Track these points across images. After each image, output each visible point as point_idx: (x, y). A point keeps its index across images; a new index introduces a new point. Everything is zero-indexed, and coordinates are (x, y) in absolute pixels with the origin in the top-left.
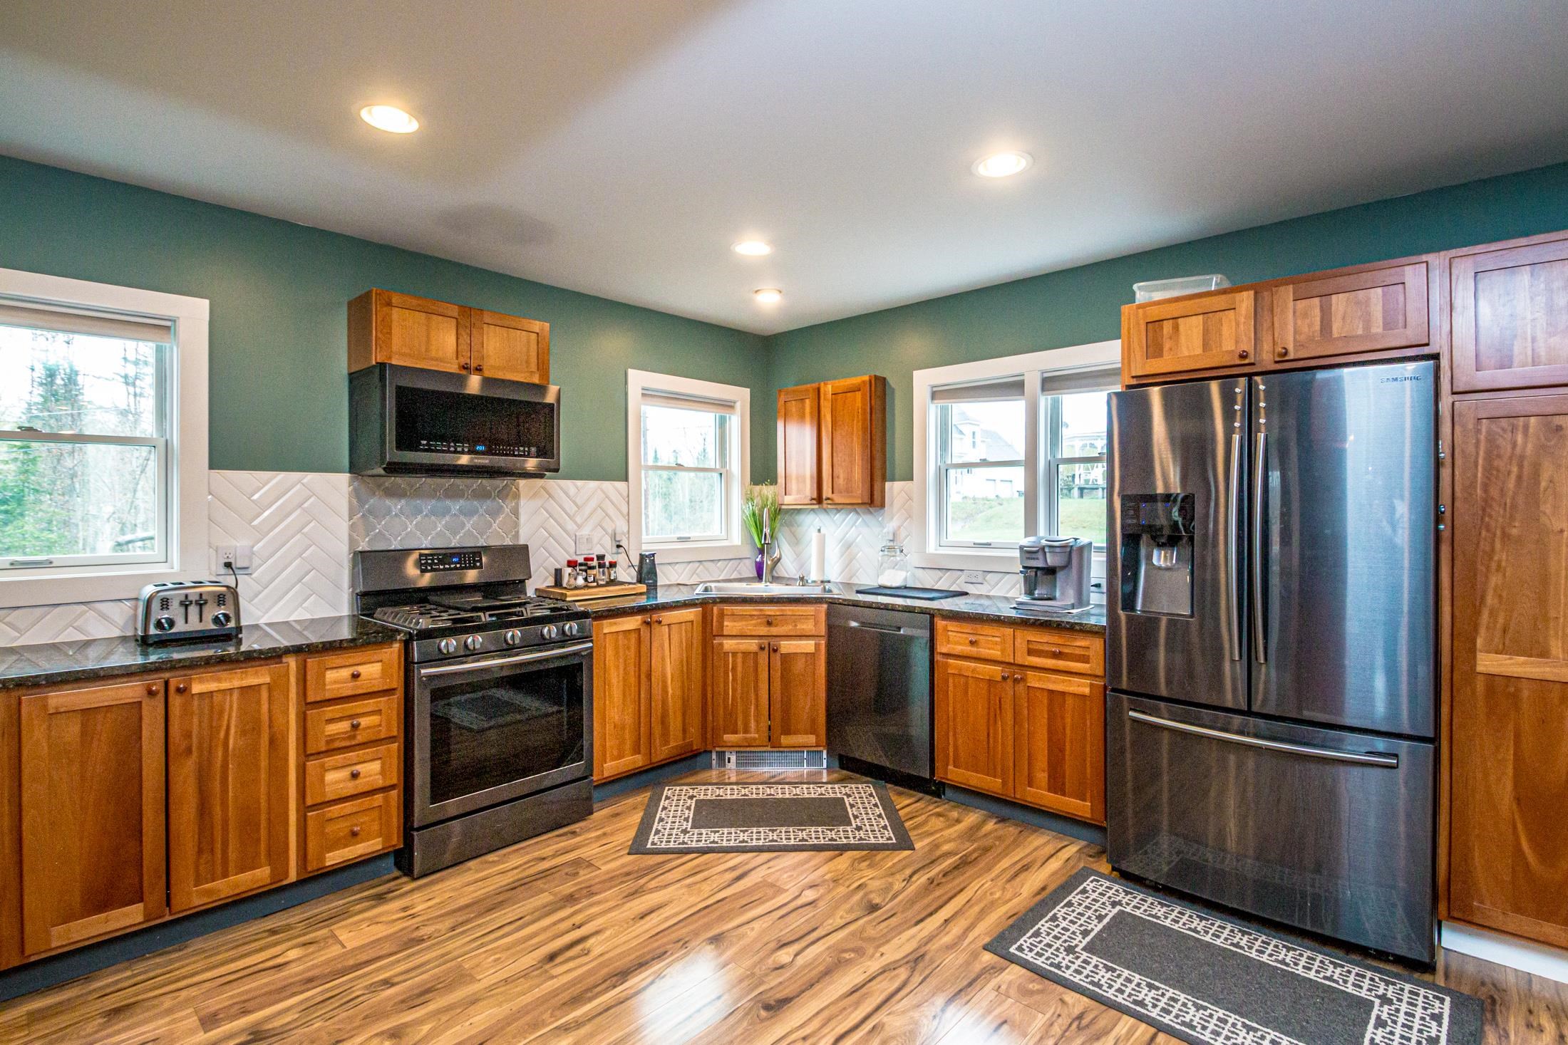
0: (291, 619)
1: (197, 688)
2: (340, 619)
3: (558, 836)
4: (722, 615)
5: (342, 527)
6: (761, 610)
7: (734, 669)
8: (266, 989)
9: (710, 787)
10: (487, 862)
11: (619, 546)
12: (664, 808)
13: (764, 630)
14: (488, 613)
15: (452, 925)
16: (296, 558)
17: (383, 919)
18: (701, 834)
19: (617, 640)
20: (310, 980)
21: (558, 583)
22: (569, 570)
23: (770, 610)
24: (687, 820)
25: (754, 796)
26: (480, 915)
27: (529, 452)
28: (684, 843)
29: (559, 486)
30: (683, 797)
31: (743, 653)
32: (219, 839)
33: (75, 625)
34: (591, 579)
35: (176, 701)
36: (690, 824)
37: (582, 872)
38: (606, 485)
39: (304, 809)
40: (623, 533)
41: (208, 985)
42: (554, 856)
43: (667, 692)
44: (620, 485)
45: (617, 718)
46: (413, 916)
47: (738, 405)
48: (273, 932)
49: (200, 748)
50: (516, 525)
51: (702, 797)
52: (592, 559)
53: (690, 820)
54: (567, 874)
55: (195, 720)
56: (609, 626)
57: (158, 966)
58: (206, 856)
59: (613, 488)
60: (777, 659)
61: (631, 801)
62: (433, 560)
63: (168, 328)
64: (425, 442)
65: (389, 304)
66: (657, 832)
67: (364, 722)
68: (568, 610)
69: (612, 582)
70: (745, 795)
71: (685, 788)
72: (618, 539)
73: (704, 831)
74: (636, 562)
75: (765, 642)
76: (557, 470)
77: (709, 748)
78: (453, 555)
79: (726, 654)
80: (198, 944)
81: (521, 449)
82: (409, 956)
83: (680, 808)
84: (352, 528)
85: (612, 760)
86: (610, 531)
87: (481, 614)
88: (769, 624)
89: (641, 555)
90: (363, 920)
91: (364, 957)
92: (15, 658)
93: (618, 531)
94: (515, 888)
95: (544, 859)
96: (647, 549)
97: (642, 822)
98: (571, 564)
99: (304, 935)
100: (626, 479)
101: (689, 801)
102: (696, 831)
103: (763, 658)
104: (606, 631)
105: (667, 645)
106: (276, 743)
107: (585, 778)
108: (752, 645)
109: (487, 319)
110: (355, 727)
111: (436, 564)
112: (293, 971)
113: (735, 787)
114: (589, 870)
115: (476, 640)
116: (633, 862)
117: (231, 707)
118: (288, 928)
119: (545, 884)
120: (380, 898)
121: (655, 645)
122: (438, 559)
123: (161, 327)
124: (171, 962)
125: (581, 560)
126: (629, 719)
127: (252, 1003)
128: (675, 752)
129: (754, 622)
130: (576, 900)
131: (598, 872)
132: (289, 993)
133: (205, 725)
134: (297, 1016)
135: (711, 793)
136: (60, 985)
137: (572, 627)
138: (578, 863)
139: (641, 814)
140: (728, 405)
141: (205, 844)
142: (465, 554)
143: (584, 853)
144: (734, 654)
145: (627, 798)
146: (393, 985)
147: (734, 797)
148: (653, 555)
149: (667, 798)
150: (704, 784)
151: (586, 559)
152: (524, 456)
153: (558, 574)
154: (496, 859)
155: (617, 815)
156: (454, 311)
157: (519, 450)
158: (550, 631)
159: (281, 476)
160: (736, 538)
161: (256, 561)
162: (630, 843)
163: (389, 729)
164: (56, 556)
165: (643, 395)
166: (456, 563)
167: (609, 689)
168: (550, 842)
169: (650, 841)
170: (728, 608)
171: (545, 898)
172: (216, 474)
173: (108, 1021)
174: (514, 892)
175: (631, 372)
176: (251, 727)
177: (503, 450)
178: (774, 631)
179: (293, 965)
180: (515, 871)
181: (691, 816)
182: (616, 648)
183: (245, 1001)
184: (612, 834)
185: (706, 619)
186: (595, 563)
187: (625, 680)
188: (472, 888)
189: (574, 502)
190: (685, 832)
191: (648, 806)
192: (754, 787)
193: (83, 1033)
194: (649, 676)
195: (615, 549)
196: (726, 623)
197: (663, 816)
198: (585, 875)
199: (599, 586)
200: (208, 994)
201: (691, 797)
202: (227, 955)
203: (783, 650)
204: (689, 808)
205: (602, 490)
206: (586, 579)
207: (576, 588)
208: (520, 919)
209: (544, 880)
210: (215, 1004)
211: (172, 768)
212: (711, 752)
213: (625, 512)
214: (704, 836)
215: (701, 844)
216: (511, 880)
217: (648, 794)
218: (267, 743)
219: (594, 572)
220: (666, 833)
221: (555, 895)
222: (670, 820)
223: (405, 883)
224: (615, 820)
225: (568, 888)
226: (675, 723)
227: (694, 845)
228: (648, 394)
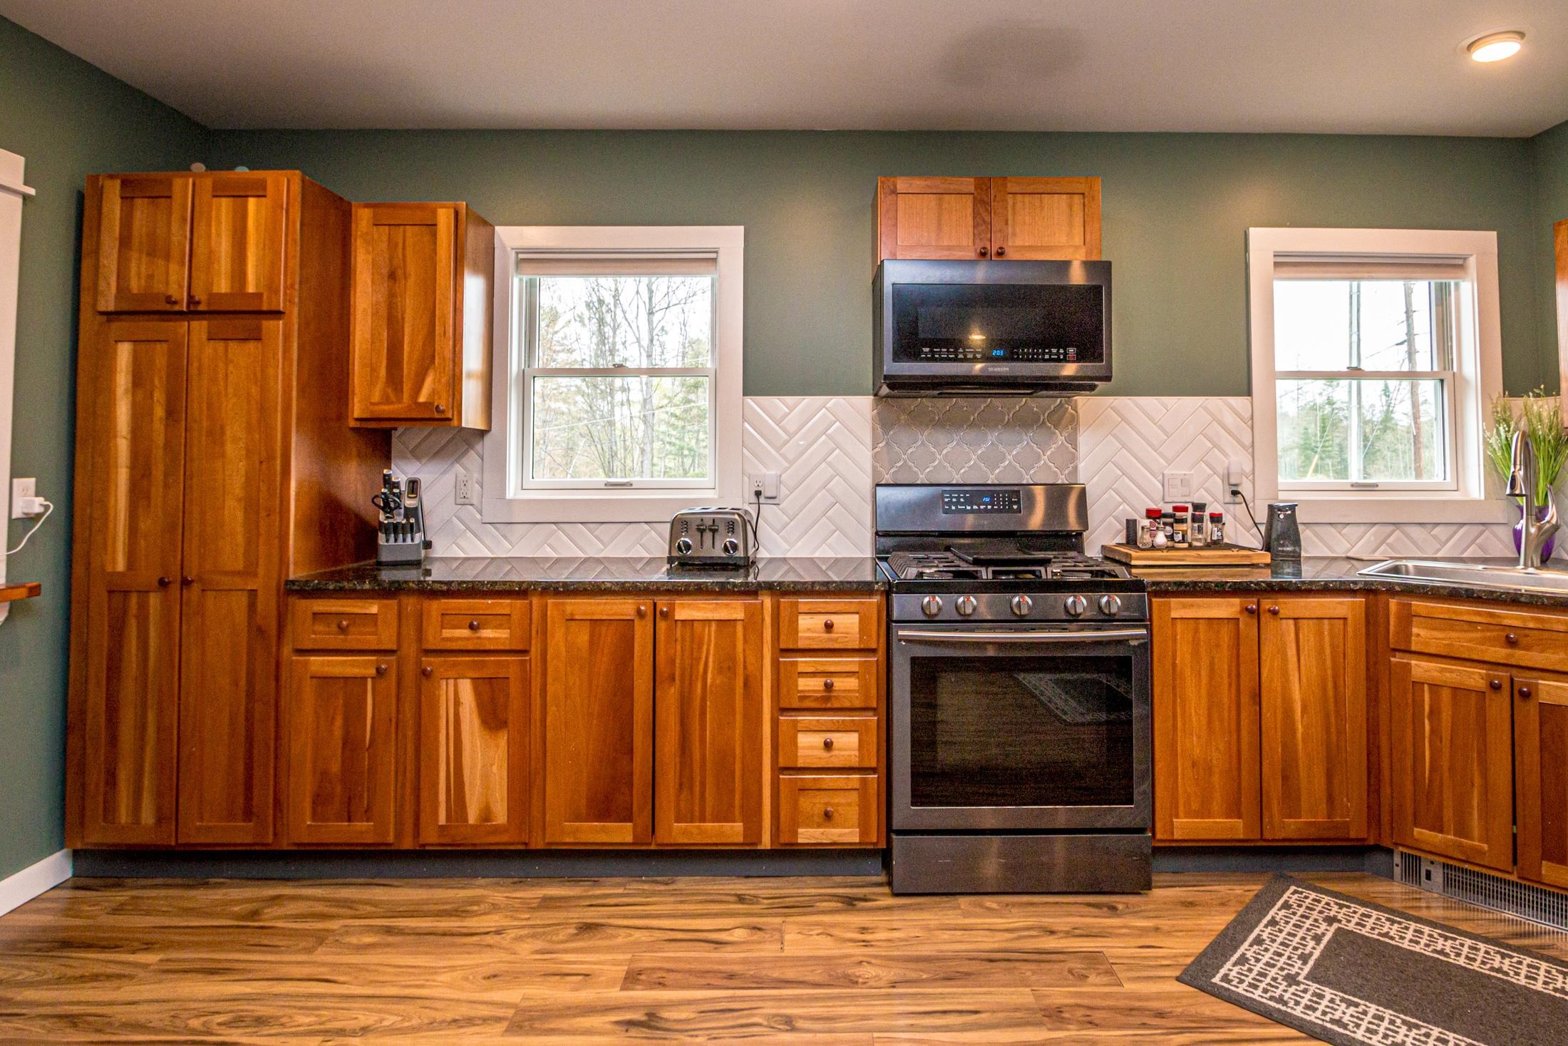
0: (816, 555)
1: (681, 614)
2: (864, 559)
3: (1089, 905)
4: (1407, 618)
5: (865, 455)
6: (1491, 615)
7: (1435, 712)
8: (687, 966)
9: (1375, 914)
10: (981, 906)
11: (1235, 493)
12: (1273, 922)
13: (1499, 653)
14: (990, 569)
15: (895, 978)
16: (819, 490)
17: (836, 932)
18: (1321, 997)
19: (1196, 631)
20: (731, 976)
21: (1131, 540)
22: (1146, 522)
23: (1513, 617)
24: (1304, 958)
25: (1461, 961)
26: (932, 981)
27: (1065, 354)
28: (1280, 1000)
29: (1137, 405)
30: (1315, 914)
31: (1455, 689)
32: (697, 779)
33: (642, 542)
34: (1179, 537)
35: (662, 625)
36: (1307, 969)
37: (1093, 978)
38: (1214, 402)
39: (778, 770)
40: (1243, 473)
41: (658, 934)
42: (1068, 934)
43: (1293, 731)
44: (1239, 402)
45: (1197, 751)
46: (866, 944)
47: (1472, 262)
48: (741, 899)
49: (682, 675)
50: (1073, 458)
51: (1351, 927)
52: (1185, 509)
53: (1311, 963)
54: (1070, 971)
55: (679, 647)
56: (1180, 608)
57: (644, 893)
58: (685, 793)
59: (1228, 407)
60: (1530, 714)
61: (1223, 889)
62: (958, 498)
63: (714, 260)
64: (926, 350)
65: (894, 192)
66: (1243, 960)
67: (839, 683)
68: (1116, 576)
69: (1215, 544)
70: (1442, 952)
71: (1326, 899)
72: (1233, 481)
73: (1328, 993)
74: (1262, 516)
75: (1504, 674)
76: (1108, 378)
77: (1386, 843)
78: (983, 494)
79: (1418, 685)
80: (683, 883)
81: (1054, 351)
82: (831, 998)
83: (1301, 933)
84: (876, 457)
85: (1188, 814)
86: (1221, 470)
87: (983, 570)
88: (1511, 643)
89: (1271, 507)
90: (818, 924)
91: (790, 974)
92: (600, 568)
93: (1233, 469)
94: (991, 961)
95: (1052, 932)
96: (1284, 498)
97: (1223, 934)
98: (1153, 514)
99: (762, 915)
100: (1249, 393)
101: (1324, 926)
102: (1314, 987)
103: (1499, 707)
104: (1174, 615)
105: (1292, 652)
106: (751, 686)
107: (1141, 830)
108: (1475, 678)
109: (1011, 187)
110: (829, 687)
111: (962, 504)
112: (727, 955)
113: (1427, 930)
114: (1105, 979)
115: (971, 602)
116: (1179, 997)
117: (709, 641)
118: (754, 900)
119: (1034, 973)
120: (850, 903)
121: (1267, 650)
122: (964, 498)
123: (707, 260)
124: (654, 894)
125: (1168, 509)
126: (1218, 757)
127: (671, 976)
128: (1313, 833)
129: (1474, 635)
130: (1063, 1020)
131: (1115, 989)
132: (703, 981)
133: (687, 653)
134: (692, 1016)
135: (1373, 925)
136: (574, 879)
137: (1114, 602)
138: (1093, 959)
139: (1231, 918)
140: (1453, 264)
141: (684, 783)
142: (998, 493)
143: (1113, 948)
144: (1435, 687)
145: (1219, 883)
146: (793, 1029)
147: (1417, 949)
148: (1293, 508)
149: (1286, 906)
150: (1364, 904)
151: (1176, 509)
152: (1058, 360)
153: (1131, 525)
154: (994, 906)
155: (1190, 904)
156: (968, 184)
157: (1050, 352)
158: (1079, 603)
159: (807, 400)
160: (1475, 486)
161: (784, 491)
162: (1189, 960)
163: (867, 697)
164: (634, 479)
165: (1276, 264)
166: (987, 504)
167: (1183, 707)
168: (1073, 909)
169: (1222, 971)
170: (1418, 605)
171: (1023, 996)
172: (749, 400)
173: (577, 934)
174: (988, 965)
175: (1252, 231)
176: (727, 665)
177: (1028, 354)
178: (1520, 657)
179: (729, 948)
180: (1008, 935)
181: (1317, 954)
182: (1195, 643)
183: (669, 971)
184: (1168, 933)
185: (1373, 621)
186: (1188, 515)
187: (1211, 695)
188: (946, 935)
189: (1161, 428)
190: (1292, 980)
191: (1248, 909)
192: (1469, 942)
193: (554, 938)
194: (1257, 697)
195: (1229, 498)
196: (1415, 630)
197: (1265, 936)
198: (1095, 985)
199: (1191, 547)
200: (651, 946)
201: (1330, 920)
202: (692, 907)
203: (1544, 698)
204: (1317, 939)
205: (1206, 409)
206: (1171, 538)
207: (1153, 548)
208: (976, 1012)
209: (1034, 966)
210: (647, 960)
211: (658, 693)
212: (1390, 852)
213: (1247, 442)
214: (1325, 1002)
215: (1312, 1017)
216: (996, 946)
217: (1257, 888)
218: (742, 685)
219: (1183, 527)
220: (1256, 969)
221: (1037, 997)
222: (1275, 947)
223: (883, 894)
224: (1185, 912)
225: (1059, 995)
226: (1312, 782)
227: (1298, 1012)
228: (1288, 263)
